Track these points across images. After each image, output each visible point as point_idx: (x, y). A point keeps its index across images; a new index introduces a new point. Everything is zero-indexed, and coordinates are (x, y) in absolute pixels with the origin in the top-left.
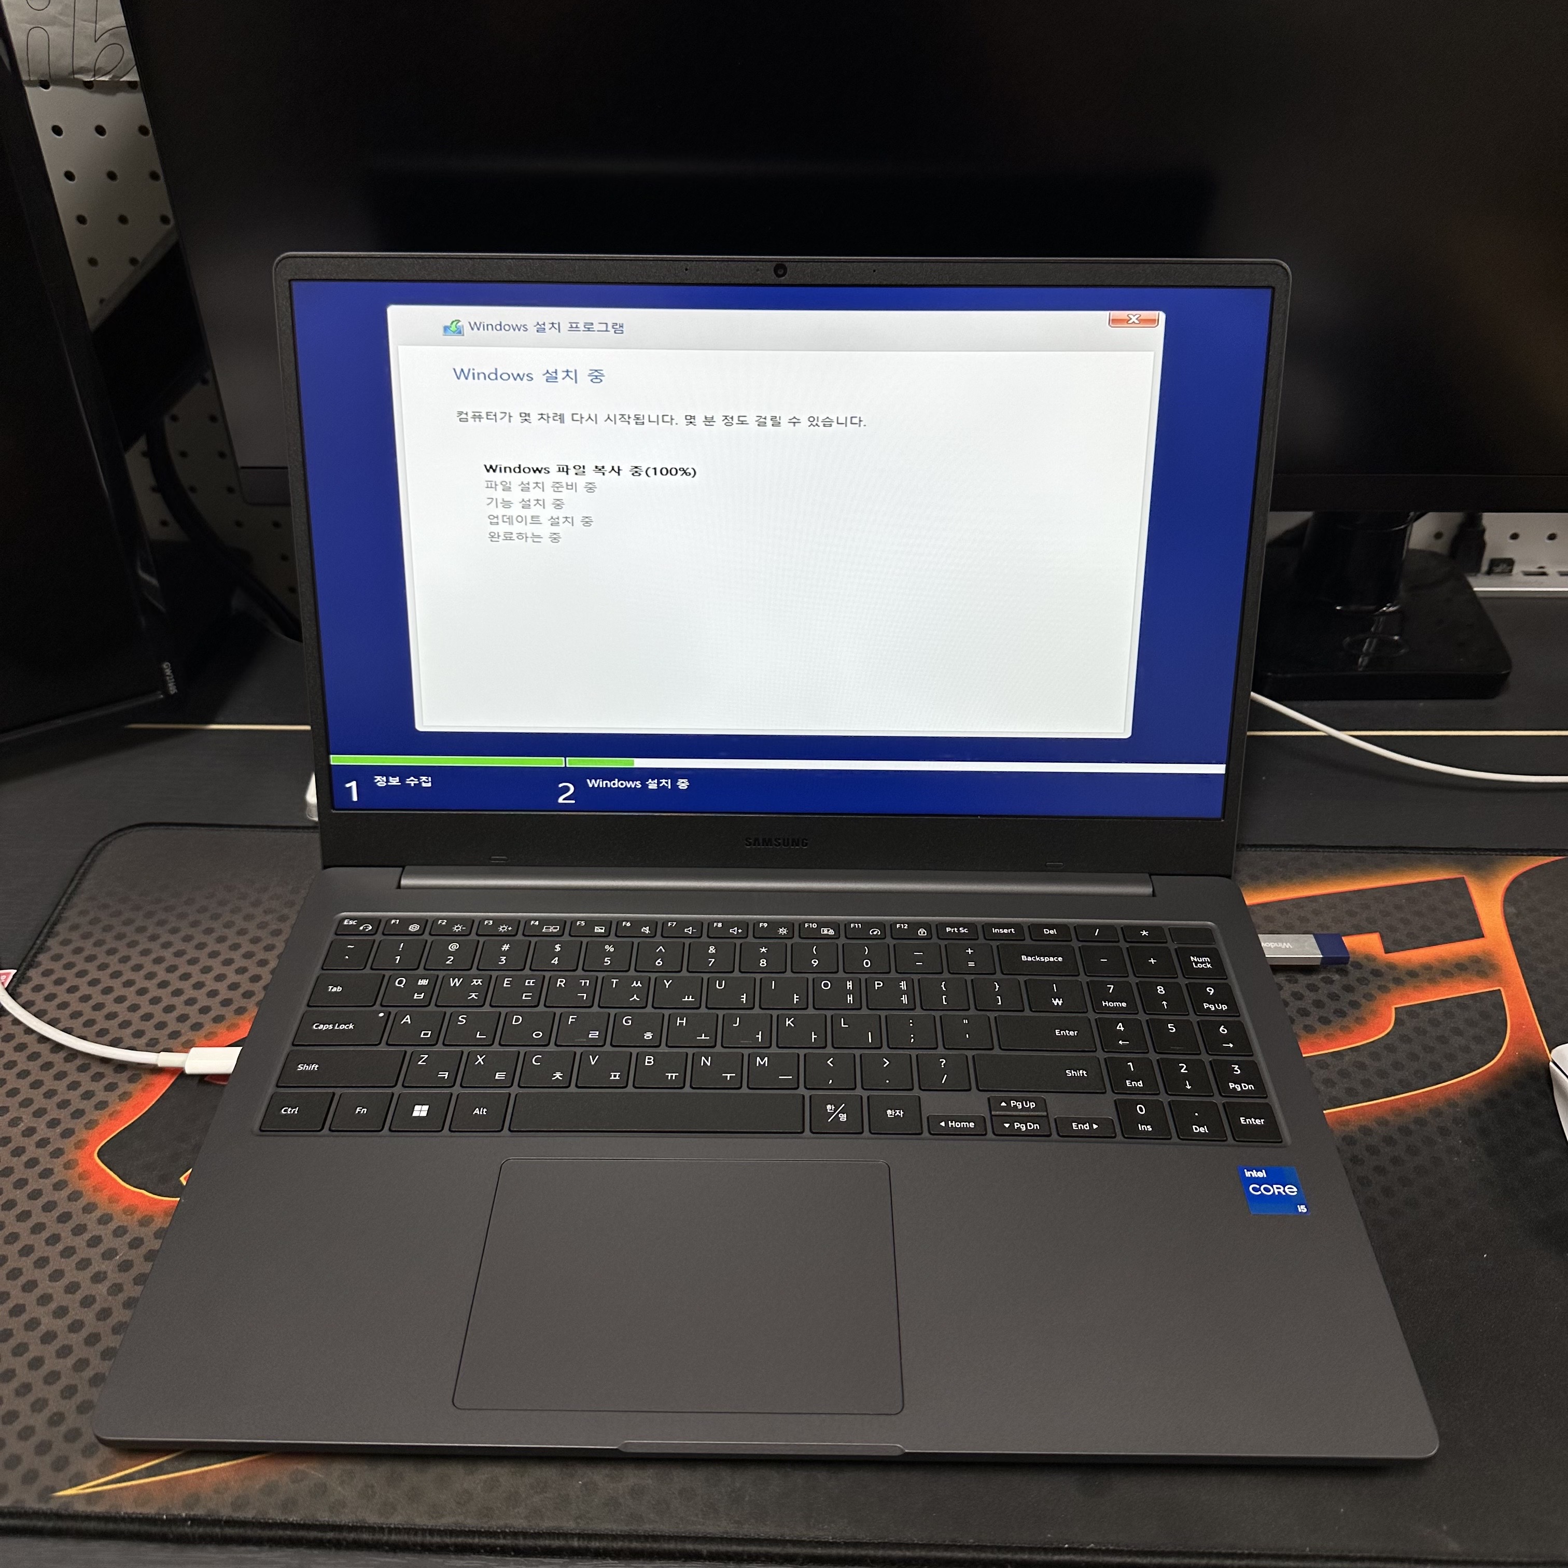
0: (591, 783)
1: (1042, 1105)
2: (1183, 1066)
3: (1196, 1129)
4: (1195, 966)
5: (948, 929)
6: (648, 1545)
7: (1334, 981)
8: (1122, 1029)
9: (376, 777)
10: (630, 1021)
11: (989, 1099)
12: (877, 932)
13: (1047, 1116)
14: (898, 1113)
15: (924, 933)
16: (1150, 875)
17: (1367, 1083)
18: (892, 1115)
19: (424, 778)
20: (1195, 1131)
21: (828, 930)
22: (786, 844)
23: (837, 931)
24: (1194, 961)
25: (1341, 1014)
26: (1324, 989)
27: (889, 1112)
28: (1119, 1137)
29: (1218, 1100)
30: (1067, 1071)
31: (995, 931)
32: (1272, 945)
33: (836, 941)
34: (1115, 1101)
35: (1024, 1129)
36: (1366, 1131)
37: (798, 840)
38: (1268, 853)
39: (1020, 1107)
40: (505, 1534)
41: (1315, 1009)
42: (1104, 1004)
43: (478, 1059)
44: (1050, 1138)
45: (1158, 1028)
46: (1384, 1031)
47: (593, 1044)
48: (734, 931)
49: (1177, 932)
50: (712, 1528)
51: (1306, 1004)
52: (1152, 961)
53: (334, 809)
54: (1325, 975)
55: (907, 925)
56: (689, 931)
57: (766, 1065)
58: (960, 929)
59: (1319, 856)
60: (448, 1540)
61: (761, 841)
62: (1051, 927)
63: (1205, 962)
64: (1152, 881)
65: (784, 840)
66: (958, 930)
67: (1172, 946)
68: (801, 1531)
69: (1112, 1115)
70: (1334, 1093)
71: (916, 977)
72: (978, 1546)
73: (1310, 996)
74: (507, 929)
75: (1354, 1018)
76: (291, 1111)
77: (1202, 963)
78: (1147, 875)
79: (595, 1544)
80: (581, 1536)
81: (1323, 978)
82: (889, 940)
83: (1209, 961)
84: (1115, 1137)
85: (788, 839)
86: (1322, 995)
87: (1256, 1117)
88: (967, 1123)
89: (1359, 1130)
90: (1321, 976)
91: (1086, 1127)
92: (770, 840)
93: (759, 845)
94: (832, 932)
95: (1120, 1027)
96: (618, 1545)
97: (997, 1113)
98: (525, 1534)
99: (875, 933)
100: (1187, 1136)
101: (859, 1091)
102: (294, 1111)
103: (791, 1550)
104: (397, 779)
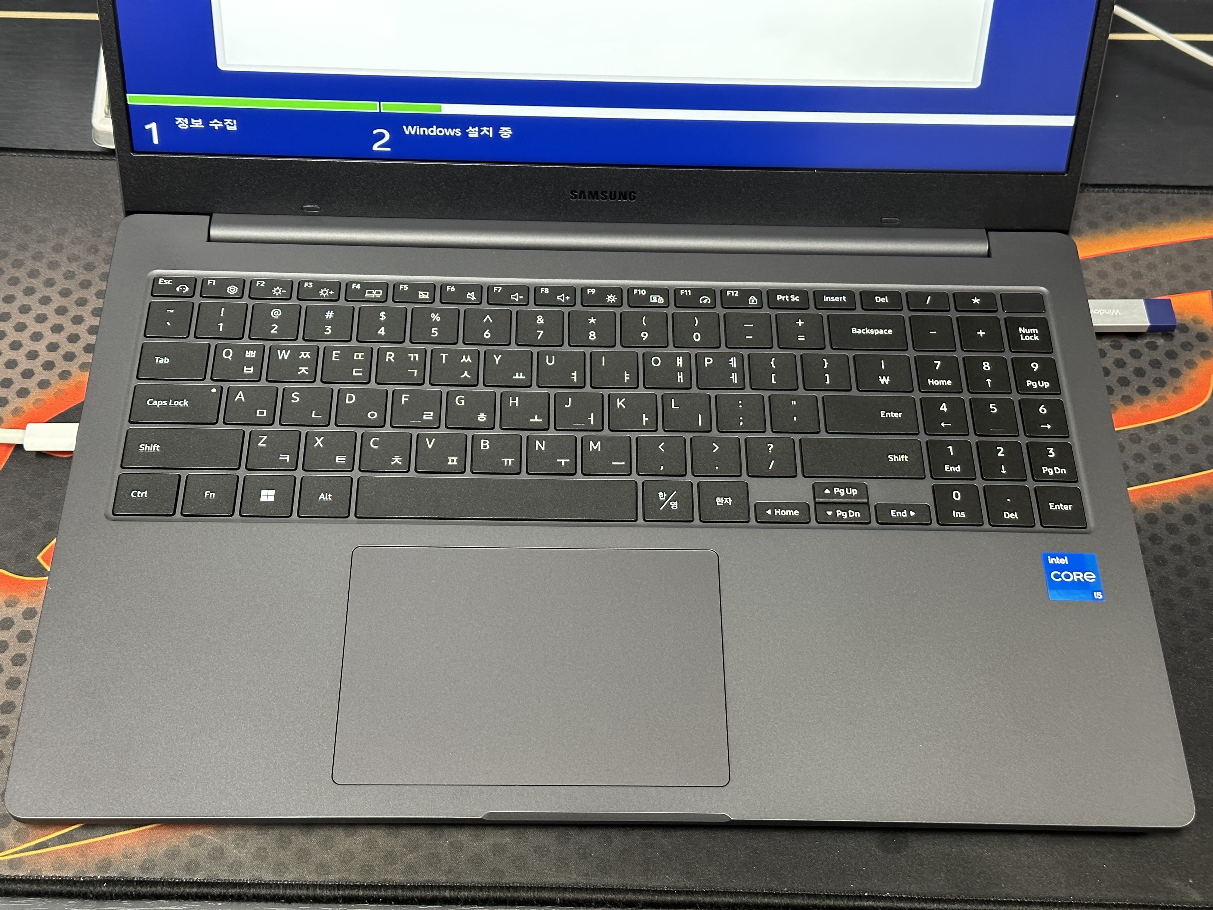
0: (409, 130)
1: (864, 491)
2: (1000, 450)
3: (1007, 515)
4: (1022, 339)
5: (779, 297)
6: (509, 895)
7: (1157, 346)
8: (945, 410)
9: (177, 119)
10: (463, 401)
11: (813, 486)
12: (707, 300)
13: (867, 503)
14: (726, 501)
15: (755, 302)
16: (987, 231)
17: (1176, 459)
18: (721, 503)
19: (228, 121)
20: (1005, 517)
21: (658, 298)
22: (613, 196)
23: (667, 300)
24: (1022, 333)
25: (1160, 383)
26: (1147, 355)
27: (718, 499)
28: (935, 524)
29: (1031, 484)
30: (889, 456)
31: (826, 299)
32: (1101, 312)
33: (664, 310)
34: (933, 487)
35: (845, 517)
36: (1168, 509)
37: (626, 193)
38: (1111, 195)
39: (843, 494)
40: (385, 887)
41: (1135, 378)
42: (929, 382)
43: (317, 442)
44: (869, 525)
45: (979, 407)
46: (1199, 403)
47: (428, 426)
48: (562, 298)
49: (1009, 299)
50: (562, 880)
51: (1128, 372)
52: (981, 333)
53: (134, 152)
54: (1150, 340)
55: (737, 292)
56: (516, 297)
57: (599, 450)
58: (791, 297)
59: (1161, 197)
60: (336, 893)
61: (587, 194)
62: (882, 294)
63: (1033, 334)
64: (988, 237)
65: (611, 193)
66: (790, 298)
67: (1002, 315)
68: (640, 882)
69: (929, 501)
70: (1143, 469)
71: (745, 352)
72: (791, 893)
73: (1132, 364)
74: (329, 294)
75: (1172, 388)
76: (140, 495)
77: (1030, 335)
78: (984, 231)
79: (464, 894)
80: (452, 888)
81: (1148, 343)
82: (720, 311)
83: (1037, 332)
84: (930, 524)
85: (615, 192)
86: (1144, 363)
87: (1064, 502)
88: (792, 511)
89: (1162, 508)
90: (1145, 341)
91: (904, 514)
92: (596, 193)
93: (585, 198)
94: (661, 300)
95: (944, 408)
96: (484, 894)
97: (821, 500)
98: (403, 887)
99: (705, 301)
100: (997, 522)
101: (689, 478)
102: (144, 495)
103: (630, 897)
104: (200, 121)
